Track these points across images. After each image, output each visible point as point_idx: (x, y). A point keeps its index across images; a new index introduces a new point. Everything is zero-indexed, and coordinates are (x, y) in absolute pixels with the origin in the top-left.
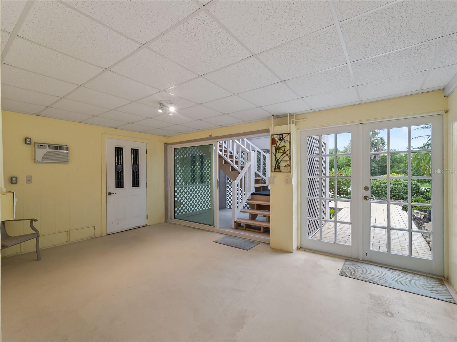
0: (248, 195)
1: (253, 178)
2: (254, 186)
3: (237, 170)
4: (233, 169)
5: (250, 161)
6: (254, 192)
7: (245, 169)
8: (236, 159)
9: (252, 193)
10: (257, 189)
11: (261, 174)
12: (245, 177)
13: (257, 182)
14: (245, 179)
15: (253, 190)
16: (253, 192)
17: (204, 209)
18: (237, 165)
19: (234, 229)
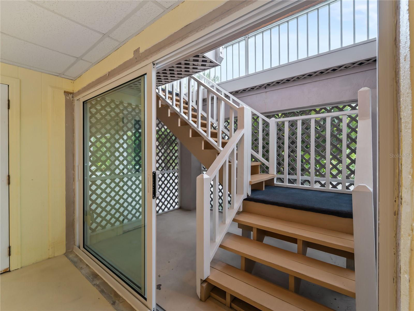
0: (238, 204)
1: (248, 164)
2: (250, 182)
3: (215, 149)
4: (208, 146)
5: (243, 127)
6: (250, 194)
7: (232, 145)
8: (215, 129)
9: (246, 197)
10: (255, 188)
11: (259, 156)
12: (229, 162)
13: (254, 171)
14: (230, 166)
15: (247, 191)
16: (248, 196)
17: (166, 210)
18: (216, 139)
19: (201, 300)
